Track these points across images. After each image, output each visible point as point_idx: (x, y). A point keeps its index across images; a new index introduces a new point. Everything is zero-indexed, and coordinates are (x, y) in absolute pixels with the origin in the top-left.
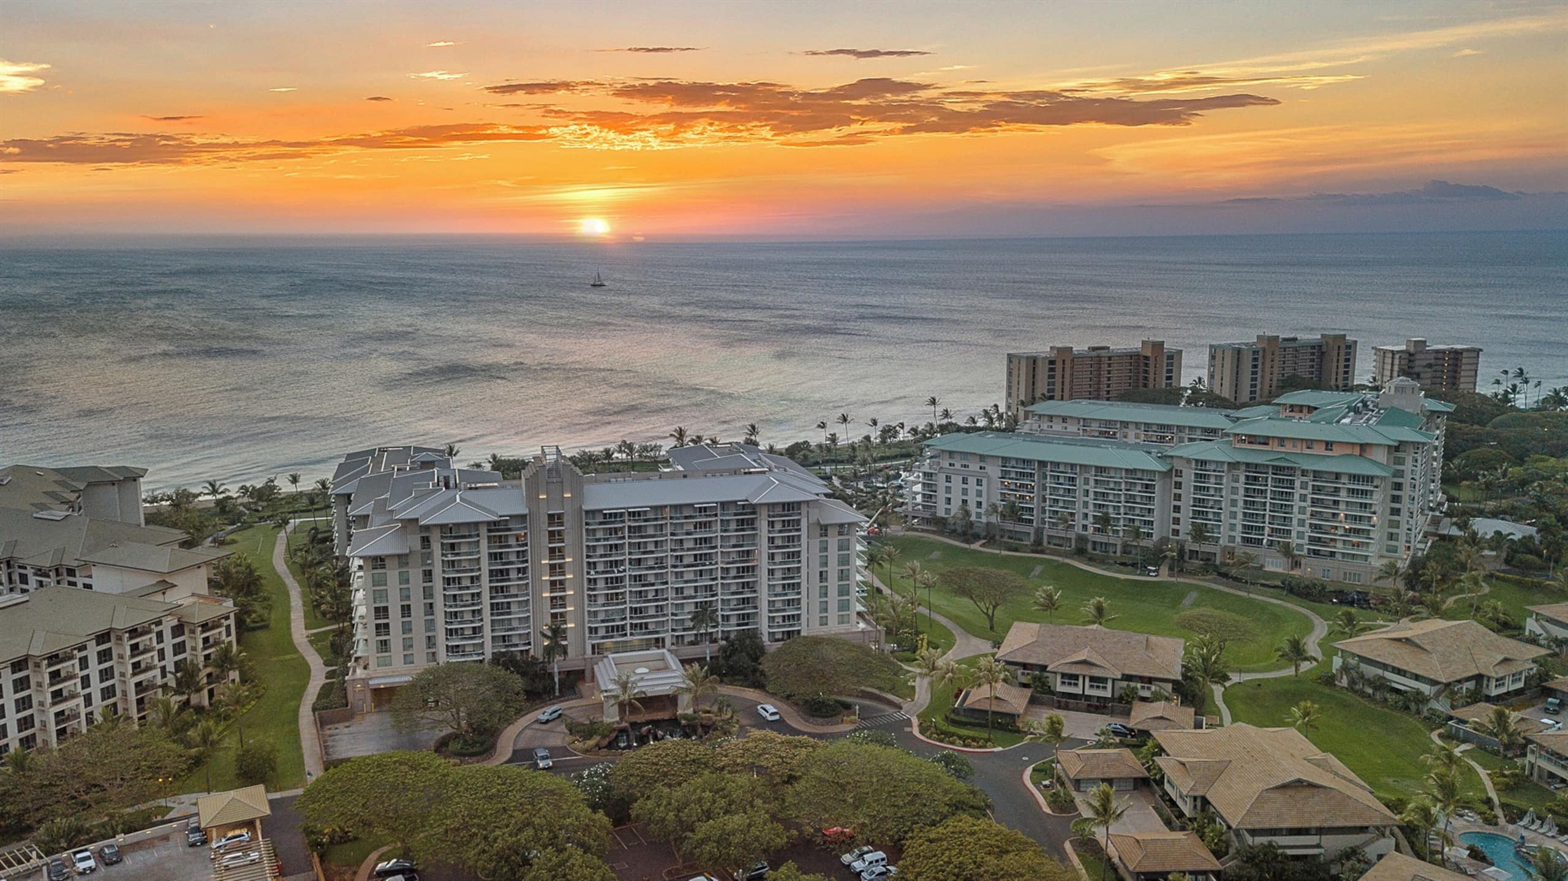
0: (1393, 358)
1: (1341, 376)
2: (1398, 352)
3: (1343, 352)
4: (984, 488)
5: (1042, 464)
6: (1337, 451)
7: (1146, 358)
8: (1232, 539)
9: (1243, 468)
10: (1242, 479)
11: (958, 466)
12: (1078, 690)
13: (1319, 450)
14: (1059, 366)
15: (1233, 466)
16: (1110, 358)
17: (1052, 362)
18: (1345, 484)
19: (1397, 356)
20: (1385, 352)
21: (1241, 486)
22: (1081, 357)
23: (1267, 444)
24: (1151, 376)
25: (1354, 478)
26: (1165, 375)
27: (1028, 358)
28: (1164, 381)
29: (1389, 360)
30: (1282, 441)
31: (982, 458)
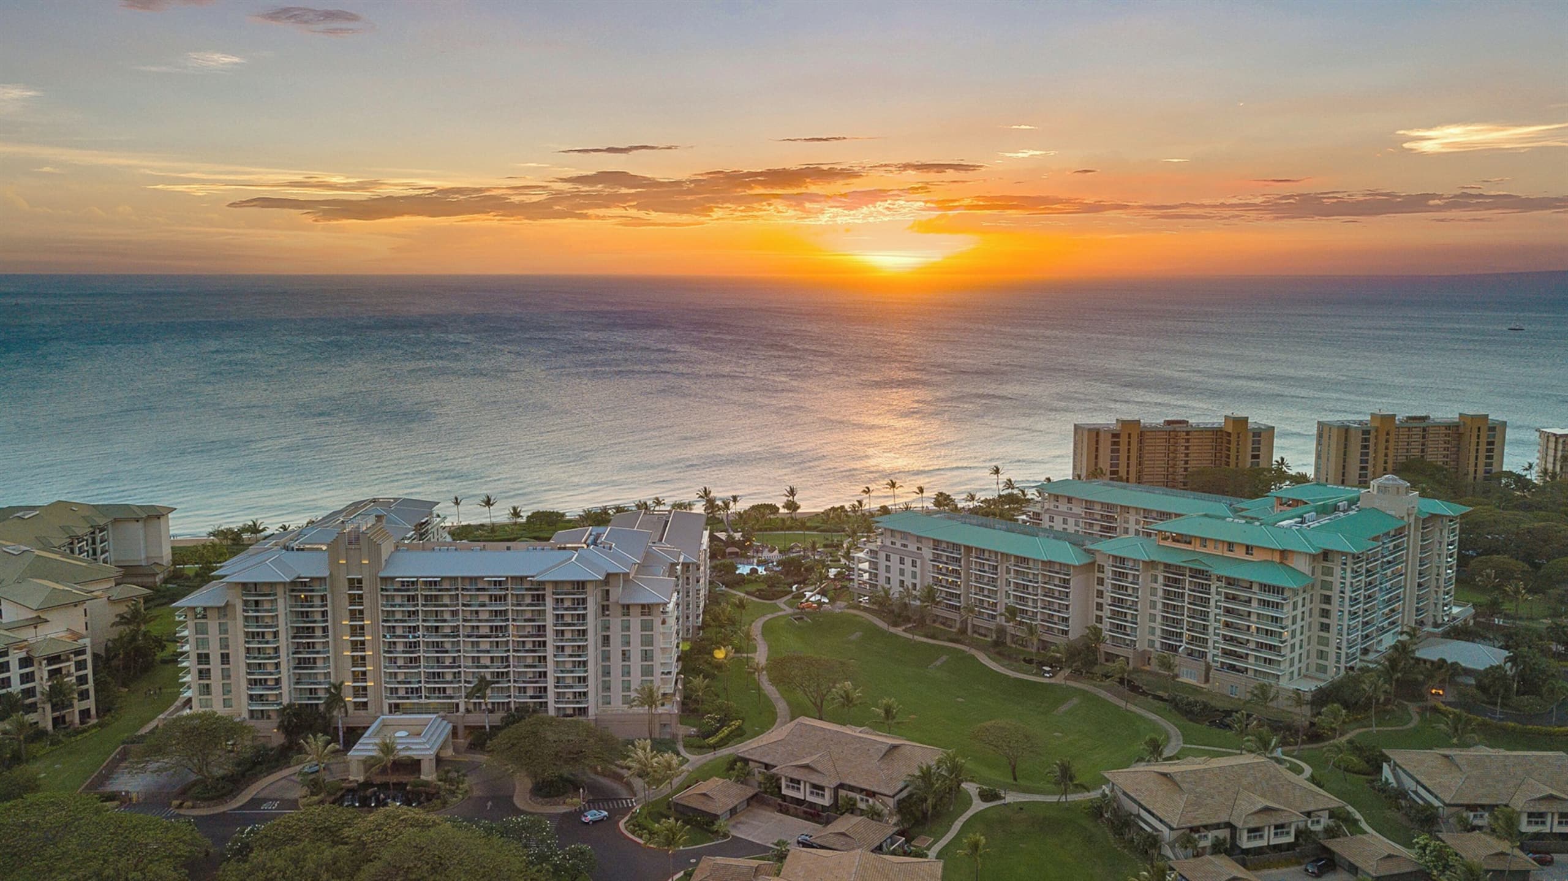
0: (1556, 442)
1: (1482, 460)
2: (1561, 436)
3: (1484, 434)
4: (918, 570)
5: (969, 549)
6: (1256, 557)
7: (1229, 434)
8: (1152, 643)
9: (1161, 567)
10: (1161, 579)
11: (898, 545)
12: (800, 796)
13: (1239, 553)
14: (1123, 440)
15: (1151, 564)
16: (1188, 433)
17: (1115, 435)
18: (1258, 595)
19: (1561, 440)
20: (1549, 436)
21: (1159, 586)
22: (1154, 430)
23: (1190, 543)
24: (1233, 454)
25: (1265, 588)
26: (1250, 453)
27: (1089, 430)
28: (1249, 460)
29: (1552, 445)
30: (1204, 541)
31: (919, 539)
